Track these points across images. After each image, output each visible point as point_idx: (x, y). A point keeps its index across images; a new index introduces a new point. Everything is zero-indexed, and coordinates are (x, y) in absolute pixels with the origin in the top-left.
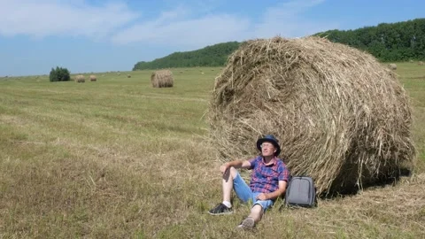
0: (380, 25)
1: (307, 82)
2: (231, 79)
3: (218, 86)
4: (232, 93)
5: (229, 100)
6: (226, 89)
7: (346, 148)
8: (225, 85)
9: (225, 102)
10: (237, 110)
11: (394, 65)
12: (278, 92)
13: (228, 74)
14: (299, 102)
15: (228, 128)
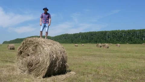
0: (80, 33)
1: (40, 49)
2: (22, 48)
3: (19, 50)
4: (22, 52)
5: (21, 54)
6: (20, 51)
7: (49, 65)
8: (20, 50)
9: (20, 54)
10: (23, 56)
11: (83, 44)
12: (33, 51)
13: (21, 47)
14: (38, 54)
15: (21, 61)
